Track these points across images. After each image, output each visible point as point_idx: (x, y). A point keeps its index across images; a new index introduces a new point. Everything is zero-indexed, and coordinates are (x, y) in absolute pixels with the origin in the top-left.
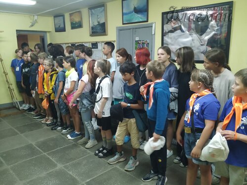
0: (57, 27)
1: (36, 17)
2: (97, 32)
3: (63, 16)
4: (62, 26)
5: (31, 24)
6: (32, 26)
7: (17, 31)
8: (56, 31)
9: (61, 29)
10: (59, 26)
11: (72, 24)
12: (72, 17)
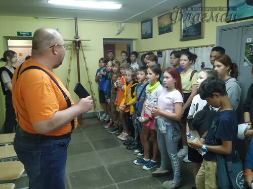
0: (144, 33)
1: (123, 24)
2: (190, 36)
3: (151, 20)
4: (149, 32)
5: (118, 32)
6: (119, 34)
7: (104, 39)
8: (142, 38)
9: (147, 36)
10: (146, 32)
11: (160, 28)
12: (161, 21)
